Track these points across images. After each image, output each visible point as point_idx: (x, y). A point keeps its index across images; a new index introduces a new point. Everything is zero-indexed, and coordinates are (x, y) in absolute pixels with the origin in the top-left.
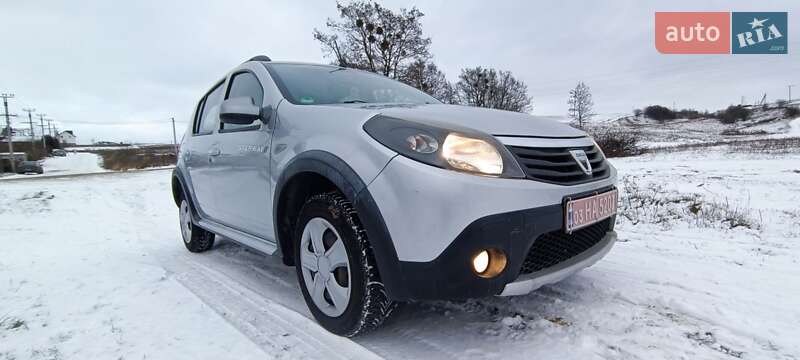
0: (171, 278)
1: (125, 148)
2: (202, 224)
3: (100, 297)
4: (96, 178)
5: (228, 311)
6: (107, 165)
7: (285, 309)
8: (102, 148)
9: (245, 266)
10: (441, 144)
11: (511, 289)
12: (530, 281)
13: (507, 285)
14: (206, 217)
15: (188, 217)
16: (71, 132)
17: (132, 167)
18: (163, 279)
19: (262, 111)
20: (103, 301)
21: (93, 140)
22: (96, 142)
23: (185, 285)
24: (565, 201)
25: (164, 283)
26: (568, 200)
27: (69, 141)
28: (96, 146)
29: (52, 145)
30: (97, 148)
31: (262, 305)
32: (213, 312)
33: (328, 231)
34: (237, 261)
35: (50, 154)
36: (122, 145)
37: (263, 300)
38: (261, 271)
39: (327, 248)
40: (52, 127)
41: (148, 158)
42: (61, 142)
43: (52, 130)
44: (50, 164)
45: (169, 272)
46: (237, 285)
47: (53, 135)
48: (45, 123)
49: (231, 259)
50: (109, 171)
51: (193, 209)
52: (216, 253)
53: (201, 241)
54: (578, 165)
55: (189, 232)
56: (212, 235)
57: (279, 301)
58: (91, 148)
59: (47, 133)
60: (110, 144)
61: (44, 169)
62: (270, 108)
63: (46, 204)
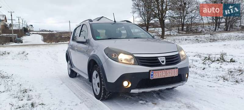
0: (64, 84)
1: (51, 32)
2: (73, 69)
3: (47, 87)
4: (41, 47)
5: (76, 93)
6: (45, 40)
7: (89, 94)
8: (43, 32)
9: (84, 83)
10: (118, 55)
11: (133, 91)
12: (138, 90)
13: (132, 90)
14: (74, 66)
15: (70, 66)
16: (32, 26)
17: (53, 42)
18: (61, 84)
19: (86, 40)
20: (48, 88)
21: (40, 29)
22: (41, 30)
23: (67, 86)
24: (150, 71)
25: (62, 85)
26: (151, 71)
27: (31, 29)
28: (41, 31)
29: (26, 31)
30: (41, 33)
31: (84, 92)
32: (72, 92)
33: (97, 74)
34: (82, 81)
35: (25, 35)
36: (50, 31)
37: (85, 91)
38: (88, 85)
39: (97, 78)
40: (26, 23)
41: (60, 38)
42: (28, 29)
43: (26, 25)
44: (25, 39)
45: (63, 83)
46: (80, 87)
47: (26, 27)
48: (24, 22)
49: (81, 80)
50: (45, 43)
51: (71, 64)
52: (77, 78)
53: (73, 74)
54: (160, 61)
55: (70, 71)
56: (76, 73)
57: (89, 92)
58: (39, 32)
59: (24, 26)
60: (45, 31)
61: (23, 41)
62: (89, 40)
63: (26, 57)
